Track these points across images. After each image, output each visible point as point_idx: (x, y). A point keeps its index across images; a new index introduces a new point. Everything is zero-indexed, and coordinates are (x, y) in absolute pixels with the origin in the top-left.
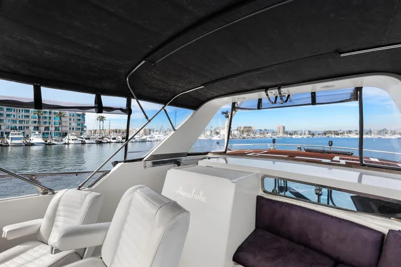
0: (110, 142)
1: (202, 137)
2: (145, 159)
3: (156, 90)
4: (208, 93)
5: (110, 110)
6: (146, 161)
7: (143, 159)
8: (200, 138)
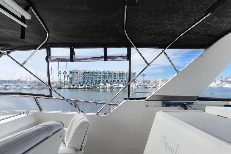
0: (150, 88)
1: (213, 85)
2: (146, 99)
3: (153, 36)
4: (223, 22)
5: (113, 58)
6: (147, 100)
7: (145, 98)
8: (210, 86)
